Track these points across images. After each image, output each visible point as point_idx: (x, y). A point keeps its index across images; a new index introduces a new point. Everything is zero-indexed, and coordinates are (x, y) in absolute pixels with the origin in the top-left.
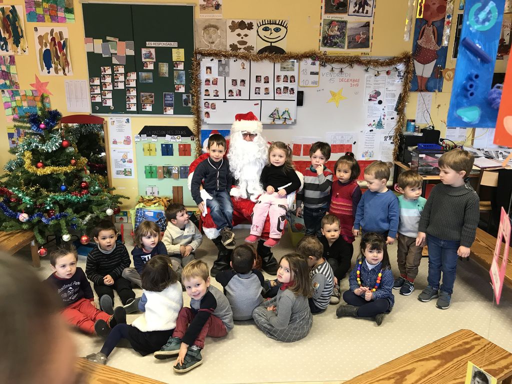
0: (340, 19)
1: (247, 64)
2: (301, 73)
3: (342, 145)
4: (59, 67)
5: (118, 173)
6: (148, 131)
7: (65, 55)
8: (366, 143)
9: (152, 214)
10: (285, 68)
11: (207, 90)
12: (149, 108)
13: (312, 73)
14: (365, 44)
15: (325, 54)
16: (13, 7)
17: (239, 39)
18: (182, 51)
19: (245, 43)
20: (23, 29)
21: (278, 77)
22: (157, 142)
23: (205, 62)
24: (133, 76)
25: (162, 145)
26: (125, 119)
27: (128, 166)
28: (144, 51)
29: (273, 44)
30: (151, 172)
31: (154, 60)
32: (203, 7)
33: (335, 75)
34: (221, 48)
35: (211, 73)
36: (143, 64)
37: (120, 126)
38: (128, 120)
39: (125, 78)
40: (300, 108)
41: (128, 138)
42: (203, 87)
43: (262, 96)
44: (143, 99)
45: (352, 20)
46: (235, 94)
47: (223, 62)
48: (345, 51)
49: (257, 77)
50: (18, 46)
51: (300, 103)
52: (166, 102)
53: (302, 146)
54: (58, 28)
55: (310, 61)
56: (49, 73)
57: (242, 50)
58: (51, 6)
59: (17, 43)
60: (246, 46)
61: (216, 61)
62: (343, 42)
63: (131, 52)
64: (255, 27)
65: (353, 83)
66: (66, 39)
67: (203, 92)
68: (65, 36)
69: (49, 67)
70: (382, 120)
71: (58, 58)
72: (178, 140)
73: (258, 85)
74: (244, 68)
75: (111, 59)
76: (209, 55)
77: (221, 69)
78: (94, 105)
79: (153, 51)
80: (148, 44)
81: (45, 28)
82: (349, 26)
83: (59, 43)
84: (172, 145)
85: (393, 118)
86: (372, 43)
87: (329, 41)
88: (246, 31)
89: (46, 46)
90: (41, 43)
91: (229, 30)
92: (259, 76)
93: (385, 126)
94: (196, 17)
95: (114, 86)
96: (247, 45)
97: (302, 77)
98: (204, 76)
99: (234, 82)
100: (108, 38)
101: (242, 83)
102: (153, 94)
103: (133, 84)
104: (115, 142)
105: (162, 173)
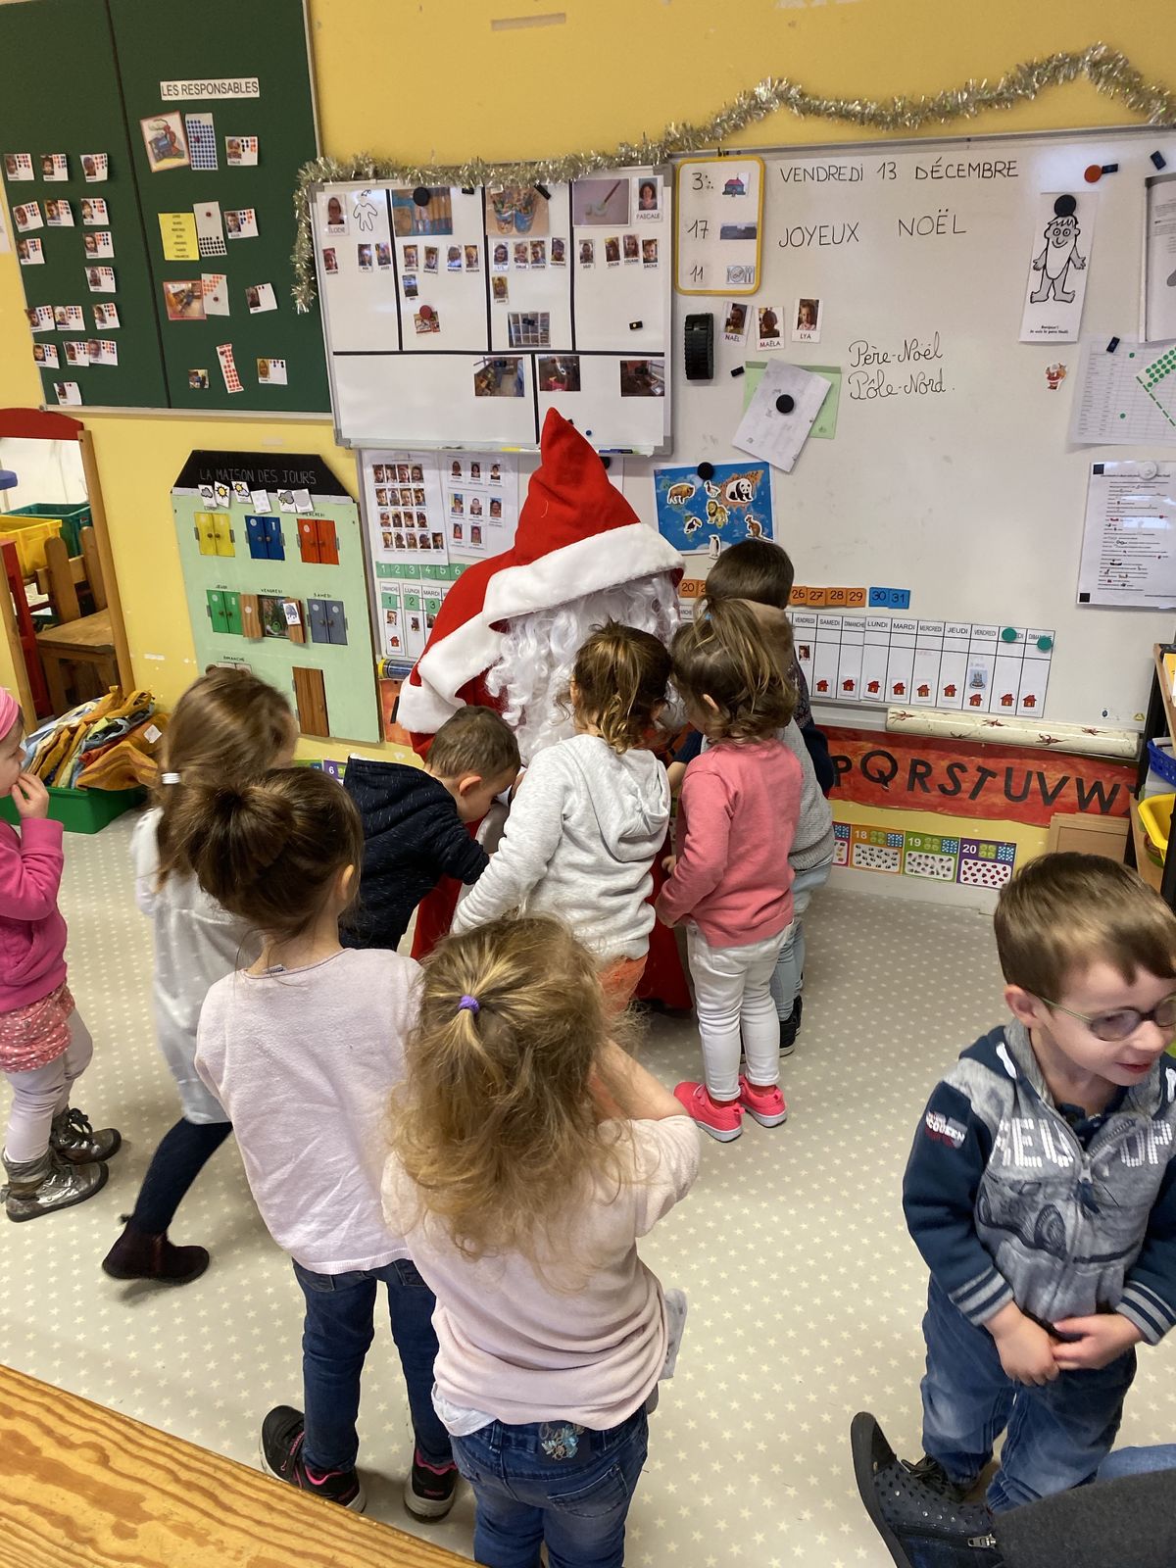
6: (203, 469)
22: (233, 507)
25: (248, 519)
30: (224, 613)
80: (166, 91)
84: (277, 520)
105: (256, 617)
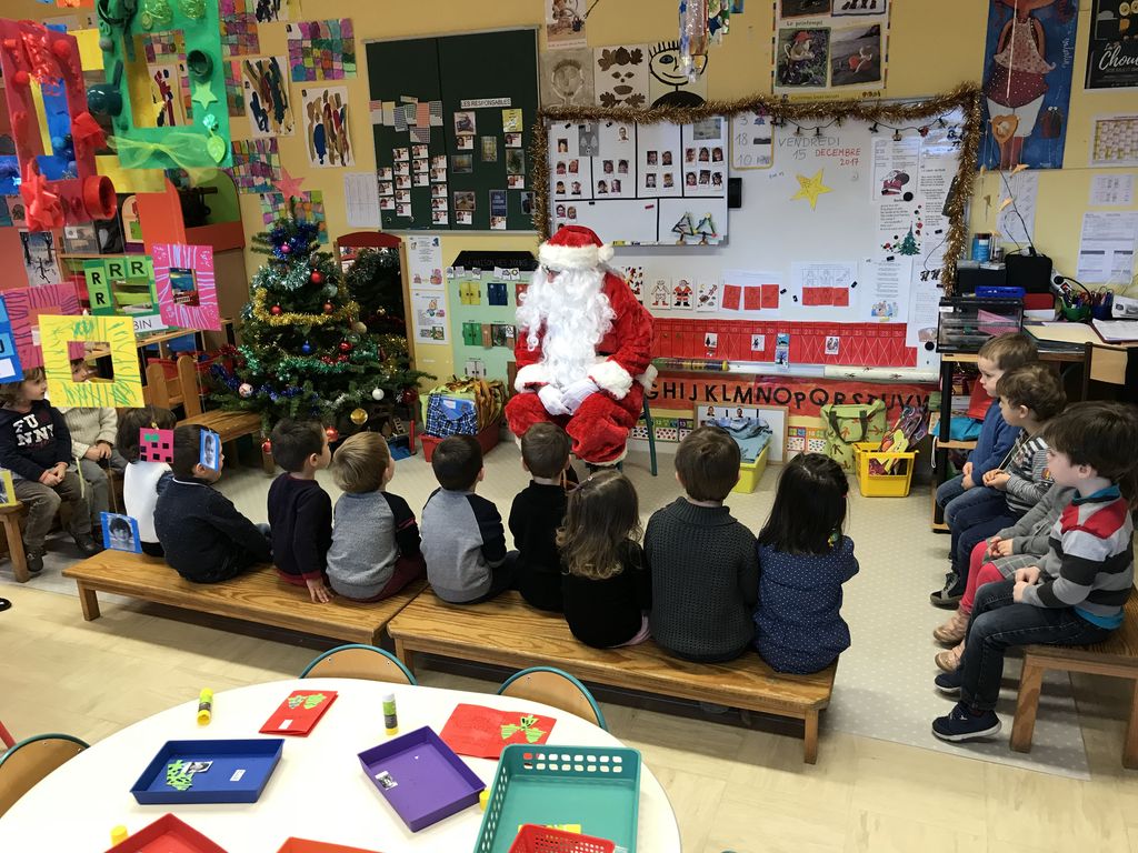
0: (815, 26)
1: (630, 131)
2: (735, 142)
3: (826, 290)
4: (336, 153)
5: (424, 333)
6: (467, 260)
7: (343, 132)
8: (879, 285)
9: (453, 405)
10: (701, 134)
11: (560, 184)
12: (467, 219)
13: (757, 141)
14: (871, 72)
15: (784, 101)
16: (273, 59)
17: (618, 83)
18: (519, 112)
19: (629, 89)
20: (287, 94)
21: (690, 151)
22: (482, 280)
23: (557, 130)
24: (442, 163)
25: (489, 285)
26: (431, 239)
27: (438, 322)
28: (458, 117)
29: (681, 88)
30: (472, 335)
31: (474, 133)
32: (553, 30)
33: (806, 142)
34: (585, 103)
35: (566, 150)
36: (456, 141)
37: (423, 252)
38: (436, 240)
39: (430, 168)
40: (734, 212)
41: (437, 271)
42: (555, 178)
43: (660, 190)
44: (459, 202)
45: (841, 26)
46: (609, 188)
47: (588, 129)
48: (829, 92)
49: (649, 153)
50: (280, 123)
51: (735, 200)
52: (495, 207)
53: (743, 290)
54: (334, 88)
55: (752, 116)
56: (322, 163)
57: (623, 105)
58: (323, 54)
59: (279, 117)
60: (629, 95)
61: (575, 128)
62: (823, 74)
63: (438, 121)
64: (645, 58)
65: (845, 158)
66: (345, 105)
67: (554, 188)
68: (343, 102)
69: (321, 153)
70: (915, 236)
71: (334, 138)
72: (514, 277)
73: (651, 169)
74: (624, 138)
75: (407, 134)
76: (563, 117)
77: (584, 141)
78: (385, 214)
79: (472, 116)
80: (465, 104)
81: (316, 90)
82: (833, 38)
83: (336, 112)
84: (505, 285)
85: (940, 231)
86: (886, 71)
87: (792, 74)
88: (629, 67)
89: (318, 119)
90: (311, 115)
91: (598, 68)
92: (652, 152)
93: (922, 249)
94: (541, 48)
95: (413, 182)
96: (633, 93)
97: (738, 150)
98: (555, 157)
99: (608, 166)
100: (404, 99)
101: (622, 167)
102: (473, 194)
103: (442, 177)
104: (418, 280)
105: (489, 336)
